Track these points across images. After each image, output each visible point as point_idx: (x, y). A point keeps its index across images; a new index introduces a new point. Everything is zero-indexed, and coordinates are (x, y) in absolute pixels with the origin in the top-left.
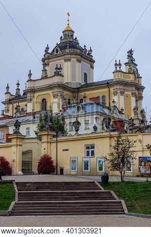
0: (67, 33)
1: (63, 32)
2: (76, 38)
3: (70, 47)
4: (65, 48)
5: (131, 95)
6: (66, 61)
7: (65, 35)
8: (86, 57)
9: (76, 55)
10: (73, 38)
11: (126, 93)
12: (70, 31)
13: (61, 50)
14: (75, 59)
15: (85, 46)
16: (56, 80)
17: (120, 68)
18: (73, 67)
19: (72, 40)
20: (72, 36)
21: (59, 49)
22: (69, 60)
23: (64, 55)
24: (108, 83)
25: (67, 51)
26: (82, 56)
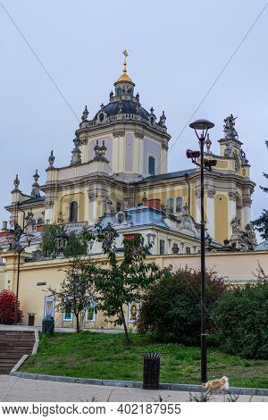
0: (121, 86)
1: (115, 84)
2: (138, 96)
3: (124, 111)
4: (116, 112)
5: (228, 197)
6: (116, 135)
7: (118, 90)
8: (153, 128)
9: (134, 124)
10: (132, 96)
11: (217, 193)
12: (126, 82)
13: (108, 116)
14: (132, 133)
15: (152, 110)
16: (96, 168)
17: (208, 148)
18: (129, 145)
19: (129, 98)
20: (130, 91)
21: (105, 114)
22: (122, 134)
23: (113, 125)
24: (186, 175)
25: (119, 117)
26: (144, 128)
